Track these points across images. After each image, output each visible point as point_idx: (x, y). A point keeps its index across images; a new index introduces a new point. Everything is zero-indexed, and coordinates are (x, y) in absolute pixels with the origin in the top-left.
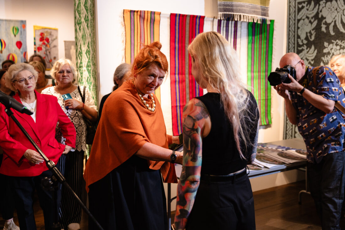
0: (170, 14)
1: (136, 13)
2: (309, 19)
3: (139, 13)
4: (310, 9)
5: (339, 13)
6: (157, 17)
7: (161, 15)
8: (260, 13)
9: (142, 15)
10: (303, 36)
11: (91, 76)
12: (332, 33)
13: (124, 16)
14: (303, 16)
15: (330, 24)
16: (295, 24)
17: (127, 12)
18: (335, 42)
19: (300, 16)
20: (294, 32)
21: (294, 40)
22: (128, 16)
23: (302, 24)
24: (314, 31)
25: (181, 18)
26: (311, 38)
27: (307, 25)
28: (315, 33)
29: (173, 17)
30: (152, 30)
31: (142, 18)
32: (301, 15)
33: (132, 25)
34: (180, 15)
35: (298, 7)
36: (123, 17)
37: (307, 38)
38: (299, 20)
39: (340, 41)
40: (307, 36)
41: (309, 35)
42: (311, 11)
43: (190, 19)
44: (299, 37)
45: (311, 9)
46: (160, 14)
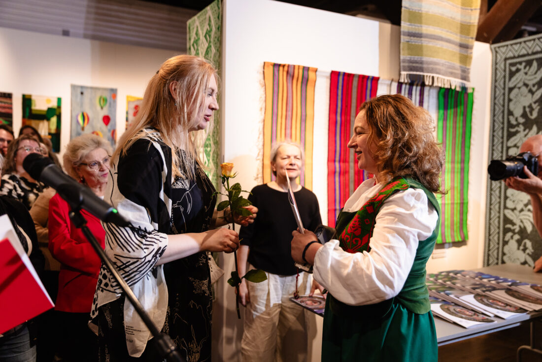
0: (330, 72)
1: (281, 68)
2: (529, 88)
3: (286, 68)
4: (529, 73)
6: (311, 75)
7: (317, 73)
8: (459, 76)
9: (290, 71)
10: (518, 112)
11: (211, 161)
13: (264, 72)
14: (518, 83)
16: (504, 94)
17: (268, 66)
19: (512, 83)
20: (503, 106)
21: (503, 118)
22: (270, 71)
23: (517, 95)
24: (537, 104)
25: (346, 78)
26: (531, 115)
27: (526, 96)
28: (539, 107)
29: (334, 75)
30: (304, 95)
31: (290, 76)
32: (514, 81)
33: (276, 86)
34: (345, 74)
35: (510, 70)
36: (262, 72)
37: (524, 115)
38: (511, 90)
40: (525, 112)
41: (527, 110)
42: (532, 75)
43: (359, 81)
44: (510, 113)
45: (532, 72)
46: (316, 71)
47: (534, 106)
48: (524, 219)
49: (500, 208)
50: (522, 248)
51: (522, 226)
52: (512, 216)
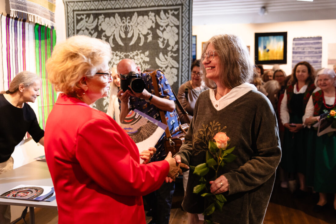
2: (89, 31)
5: (117, 28)
8: (50, 18)
12: (112, 45)
14: (83, 27)
15: (109, 37)
18: (115, 53)
32: (80, 26)
35: (77, 18)
38: (78, 31)
39: (119, 52)
42: (91, 23)
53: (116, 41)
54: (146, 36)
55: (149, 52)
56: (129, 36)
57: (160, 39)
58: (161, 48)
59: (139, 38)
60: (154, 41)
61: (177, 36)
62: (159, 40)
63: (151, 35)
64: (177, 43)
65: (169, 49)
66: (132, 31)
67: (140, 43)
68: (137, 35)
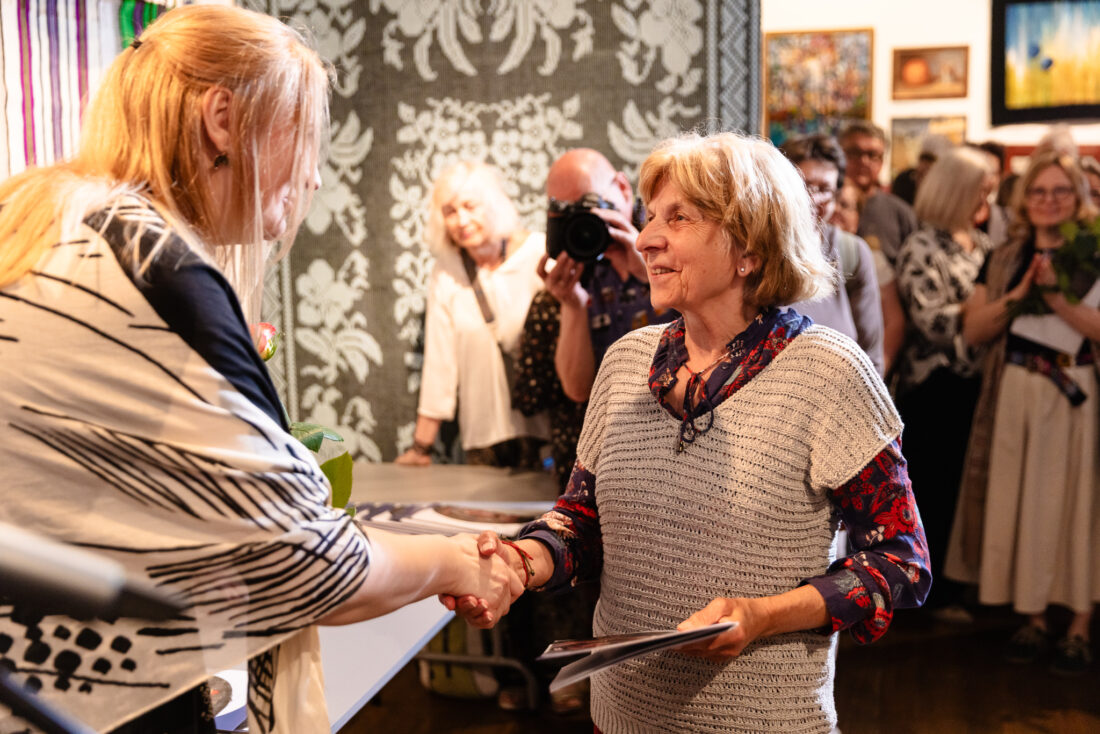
2: (331, 15)
5: (446, 4)
12: (427, 73)
14: (303, 0)
15: (414, 40)
18: (439, 106)
24: (354, 60)
26: (343, 86)
27: (324, 36)
28: (358, 69)
39: (458, 103)
47: (349, 64)
48: (348, 347)
49: (283, 327)
50: (347, 419)
51: (344, 366)
52: (315, 343)
53: (443, 56)
54: (566, 35)
55: (581, 100)
56: (498, 33)
57: (625, 46)
58: (632, 86)
59: (539, 44)
60: (602, 54)
61: (696, 33)
62: (620, 49)
63: (589, 30)
64: (699, 60)
65: (666, 86)
66: (509, 16)
67: (542, 62)
68: (531, 29)
